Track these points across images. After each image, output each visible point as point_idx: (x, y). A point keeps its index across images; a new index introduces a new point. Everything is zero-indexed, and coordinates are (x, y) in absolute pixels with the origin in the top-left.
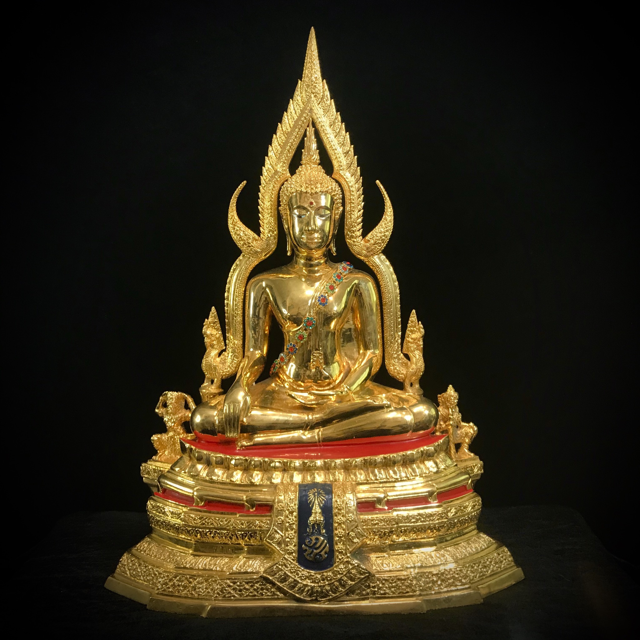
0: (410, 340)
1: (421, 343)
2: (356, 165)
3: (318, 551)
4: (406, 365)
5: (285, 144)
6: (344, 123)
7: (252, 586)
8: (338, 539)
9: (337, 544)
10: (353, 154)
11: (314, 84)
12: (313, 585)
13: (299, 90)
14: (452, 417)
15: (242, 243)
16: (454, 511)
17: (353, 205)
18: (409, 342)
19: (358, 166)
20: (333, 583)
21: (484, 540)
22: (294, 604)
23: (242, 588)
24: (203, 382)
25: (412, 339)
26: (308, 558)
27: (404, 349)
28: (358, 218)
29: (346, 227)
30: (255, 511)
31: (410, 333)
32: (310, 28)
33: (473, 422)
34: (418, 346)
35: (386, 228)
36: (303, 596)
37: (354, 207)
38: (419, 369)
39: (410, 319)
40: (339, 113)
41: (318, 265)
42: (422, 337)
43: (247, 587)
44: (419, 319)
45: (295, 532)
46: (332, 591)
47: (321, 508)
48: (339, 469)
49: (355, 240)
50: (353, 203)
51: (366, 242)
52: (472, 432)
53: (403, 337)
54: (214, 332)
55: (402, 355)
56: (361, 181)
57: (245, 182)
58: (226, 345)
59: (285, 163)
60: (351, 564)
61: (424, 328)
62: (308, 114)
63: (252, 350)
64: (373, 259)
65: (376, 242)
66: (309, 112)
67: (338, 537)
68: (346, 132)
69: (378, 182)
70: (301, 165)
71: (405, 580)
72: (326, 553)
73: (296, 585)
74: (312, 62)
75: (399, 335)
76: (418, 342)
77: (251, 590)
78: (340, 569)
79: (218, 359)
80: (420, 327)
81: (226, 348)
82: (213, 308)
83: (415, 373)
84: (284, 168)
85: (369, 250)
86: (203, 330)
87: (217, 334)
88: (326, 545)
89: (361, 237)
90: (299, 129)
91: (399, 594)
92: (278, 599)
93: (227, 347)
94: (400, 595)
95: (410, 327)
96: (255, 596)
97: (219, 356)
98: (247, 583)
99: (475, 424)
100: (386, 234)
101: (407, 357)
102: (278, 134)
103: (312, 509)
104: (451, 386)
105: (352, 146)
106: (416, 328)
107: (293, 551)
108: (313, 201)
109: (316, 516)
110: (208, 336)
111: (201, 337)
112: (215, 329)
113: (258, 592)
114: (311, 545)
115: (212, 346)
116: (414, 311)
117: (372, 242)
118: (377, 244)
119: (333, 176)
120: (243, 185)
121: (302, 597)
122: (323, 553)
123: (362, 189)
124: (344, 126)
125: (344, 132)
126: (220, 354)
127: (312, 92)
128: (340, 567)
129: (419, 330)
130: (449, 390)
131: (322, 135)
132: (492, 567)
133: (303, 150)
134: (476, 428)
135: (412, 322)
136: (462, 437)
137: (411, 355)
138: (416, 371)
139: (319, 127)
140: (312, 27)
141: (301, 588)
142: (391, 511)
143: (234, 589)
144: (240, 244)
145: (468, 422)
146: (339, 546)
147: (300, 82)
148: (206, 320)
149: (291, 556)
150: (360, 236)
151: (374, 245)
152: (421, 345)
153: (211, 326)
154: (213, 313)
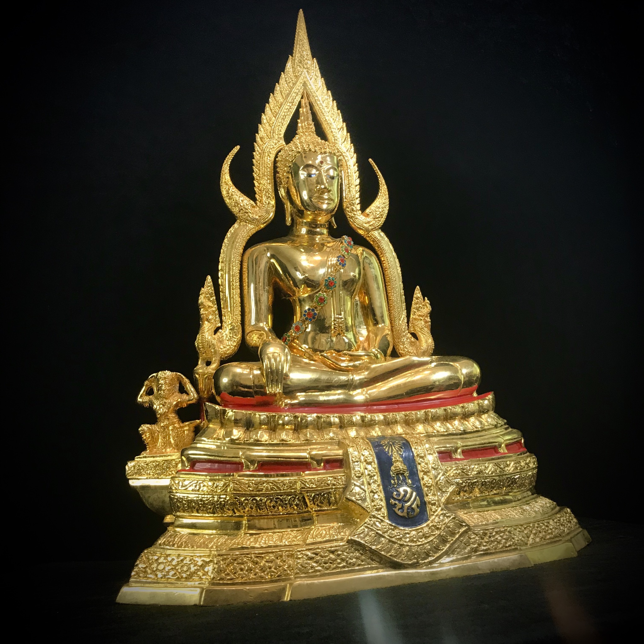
0: (416, 317)
1: (428, 319)
3: (409, 504)
4: (414, 345)
5: (279, 113)
6: (335, 101)
7: (339, 555)
8: (426, 489)
9: (427, 495)
10: (346, 131)
11: (306, 61)
12: (410, 544)
17: (351, 179)
18: (415, 319)
19: (351, 143)
20: (432, 541)
22: (392, 572)
23: (327, 558)
24: (197, 364)
26: (399, 513)
27: (411, 327)
28: (356, 192)
30: (323, 468)
31: (416, 311)
34: (426, 322)
35: (384, 204)
36: (402, 560)
39: (415, 296)
40: (329, 91)
41: (322, 233)
42: (429, 313)
43: (333, 556)
44: (424, 295)
45: (379, 486)
46: (433, 551)
47: (401, 456)
49: (355, 213)
51: (366, 217)
53: (408, 315)
54: (210, 304)
55: (409, 334)
56: (355, 157)
57: (238, 147)
58: (221, 322)
61: (431, 304)
62: (301, 87)
64: (374, 234)
65: (376, 216)
66: (303, 85)
67: (427, 487)
68: (338, 110)
69: (370, 160)
70: (298, 134)
72: (417, 505)
73: (392, 546)
74: (303, 40)
75: (405, 313)
76: (426, 319)
77: (339, 560)
79: (214, 337)
80: (426, 303)
81: (221, 326)
82: (209, 277)
85: (370, 223)
86: (200, 301)
87: (213, 307)
88: (416, 497)
89: (360, 212)
91: (500, 548)
93: (223, 324)
94: (503, 549)
95: (416, 304)
96: (344, 567)
97: (215, 334)
100: (384, 209)
101: (414, 335)
102: (271, 103)
103: (391, 459)
105: (345, 123)
107: (381, 507)
108: (323, 161)
109: (399, 465)
110: (204, 307)
112: (211, 301)
114: (400, 498)
116: (418, 287)
117: (372, 216)
118: (377, 218)
120: (237, 150)
122: (414, 506)
123: (357, 165)
124: (335, 103)
125: (336, 109)
126: (216, 331)
127: (304, 67)
128: (436, 521)
129: (426, 305)
131: (316, 108)
135: (417, 299)
137: (418, 333)
139: (313, 100)
140: (301, 10)
142: (468, 460)
144: (235, 210)
146: (430, 498)
147: (290, 57)
148: (202, 289)
149: (380, 512)
150: (359, 210)
151: (374, 219)
152: (429, 322)
153: (207, 297)
154: (209, 283)
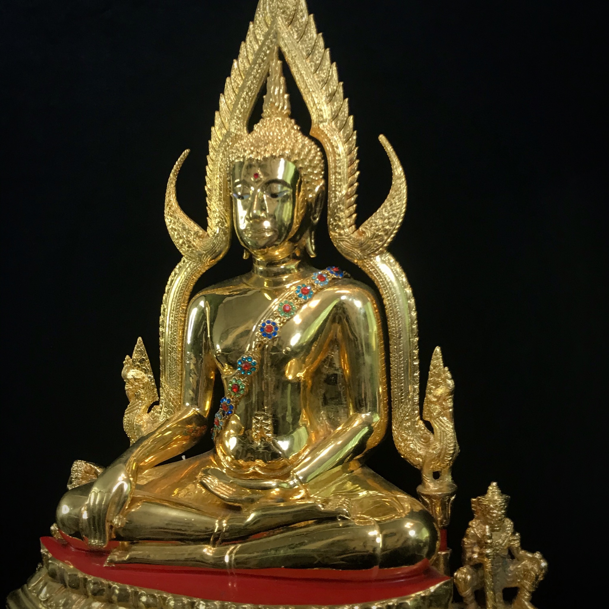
0: (432, 398)
1: (450, 403)
2: (347, 112)
4: (427, 443)
5: (241, 89)
6: (328, 49)
10: (342, 95)
13: (262, 6)
14: (489, 541)
15: (181, 241)
17: (340, 177)
18: (431, 401)
19: (350, 114)
25: (435, 397)
27: (425, 412)
28: (348, 196)
29: (329, 212)
31: (434, 387)
33: (542, 553)
35: (392, 211)
37: (341, 180)
39: (432, 363)
40: (321, 34)
41: (285, 272)
42: (451, 393)
44: (445, 363)
49: (342, 232)
50: (340, 174)
51: (361, 235)
52: (537, 569)
53: (422, 394)
54: (140, 374)
55: (421, 423)
56: (355, 137)
58: (159, 395)
59: (238, 118)
61: (453, 378)
62: (271, 41)
63: (187, 404)
64: (372, 263)
65: (374, 234)
66: (275, 37)
68: (332, 62)
69: (381, 137)
70: (263, 118)
75: (415, 389)
76: (445, 403)
79: (146, 417)
80: (447, 377)
81: (158, 400)
82: (140, 339)
83: (439, 457)
84: (239, 127)
85: (364, 247)
86: (123, 372)
87: (144, 378)
89: (353, 226)
90: (260, 66)
93: (161, 398)
95: (433, 376)
97: (149, 412)
99: (545, 557)
100: (391, 220)
101: (429, 426)
102: (232, 76)
104: (494, 484)
105: (341, 83)
106: (442, 379)
108: (259, 172)
110: (129, 380)
111: (121, 382)
112: (142, 370)
116: (438, 349)
117: (369, 234)
118: (376, 237)
119: (309, 134)
120: (184, 155)
123: (356, 150)
124: (328, 53)
125: (328, 63)
126: (150, 409)
127: (278, 7)
129: (446, 382)
131: (294, 70)
133: (264, 97)
135: (435, 367)
136: (517, 577)
137: (433, 424)
138: (440, 453)
139: (289, 58)
145: (533, 551)
148: (127, 357)
150: (351, 226)
151: (372, 239)
152: (450, 408)
153: (135, 366)
154: (138, 347)
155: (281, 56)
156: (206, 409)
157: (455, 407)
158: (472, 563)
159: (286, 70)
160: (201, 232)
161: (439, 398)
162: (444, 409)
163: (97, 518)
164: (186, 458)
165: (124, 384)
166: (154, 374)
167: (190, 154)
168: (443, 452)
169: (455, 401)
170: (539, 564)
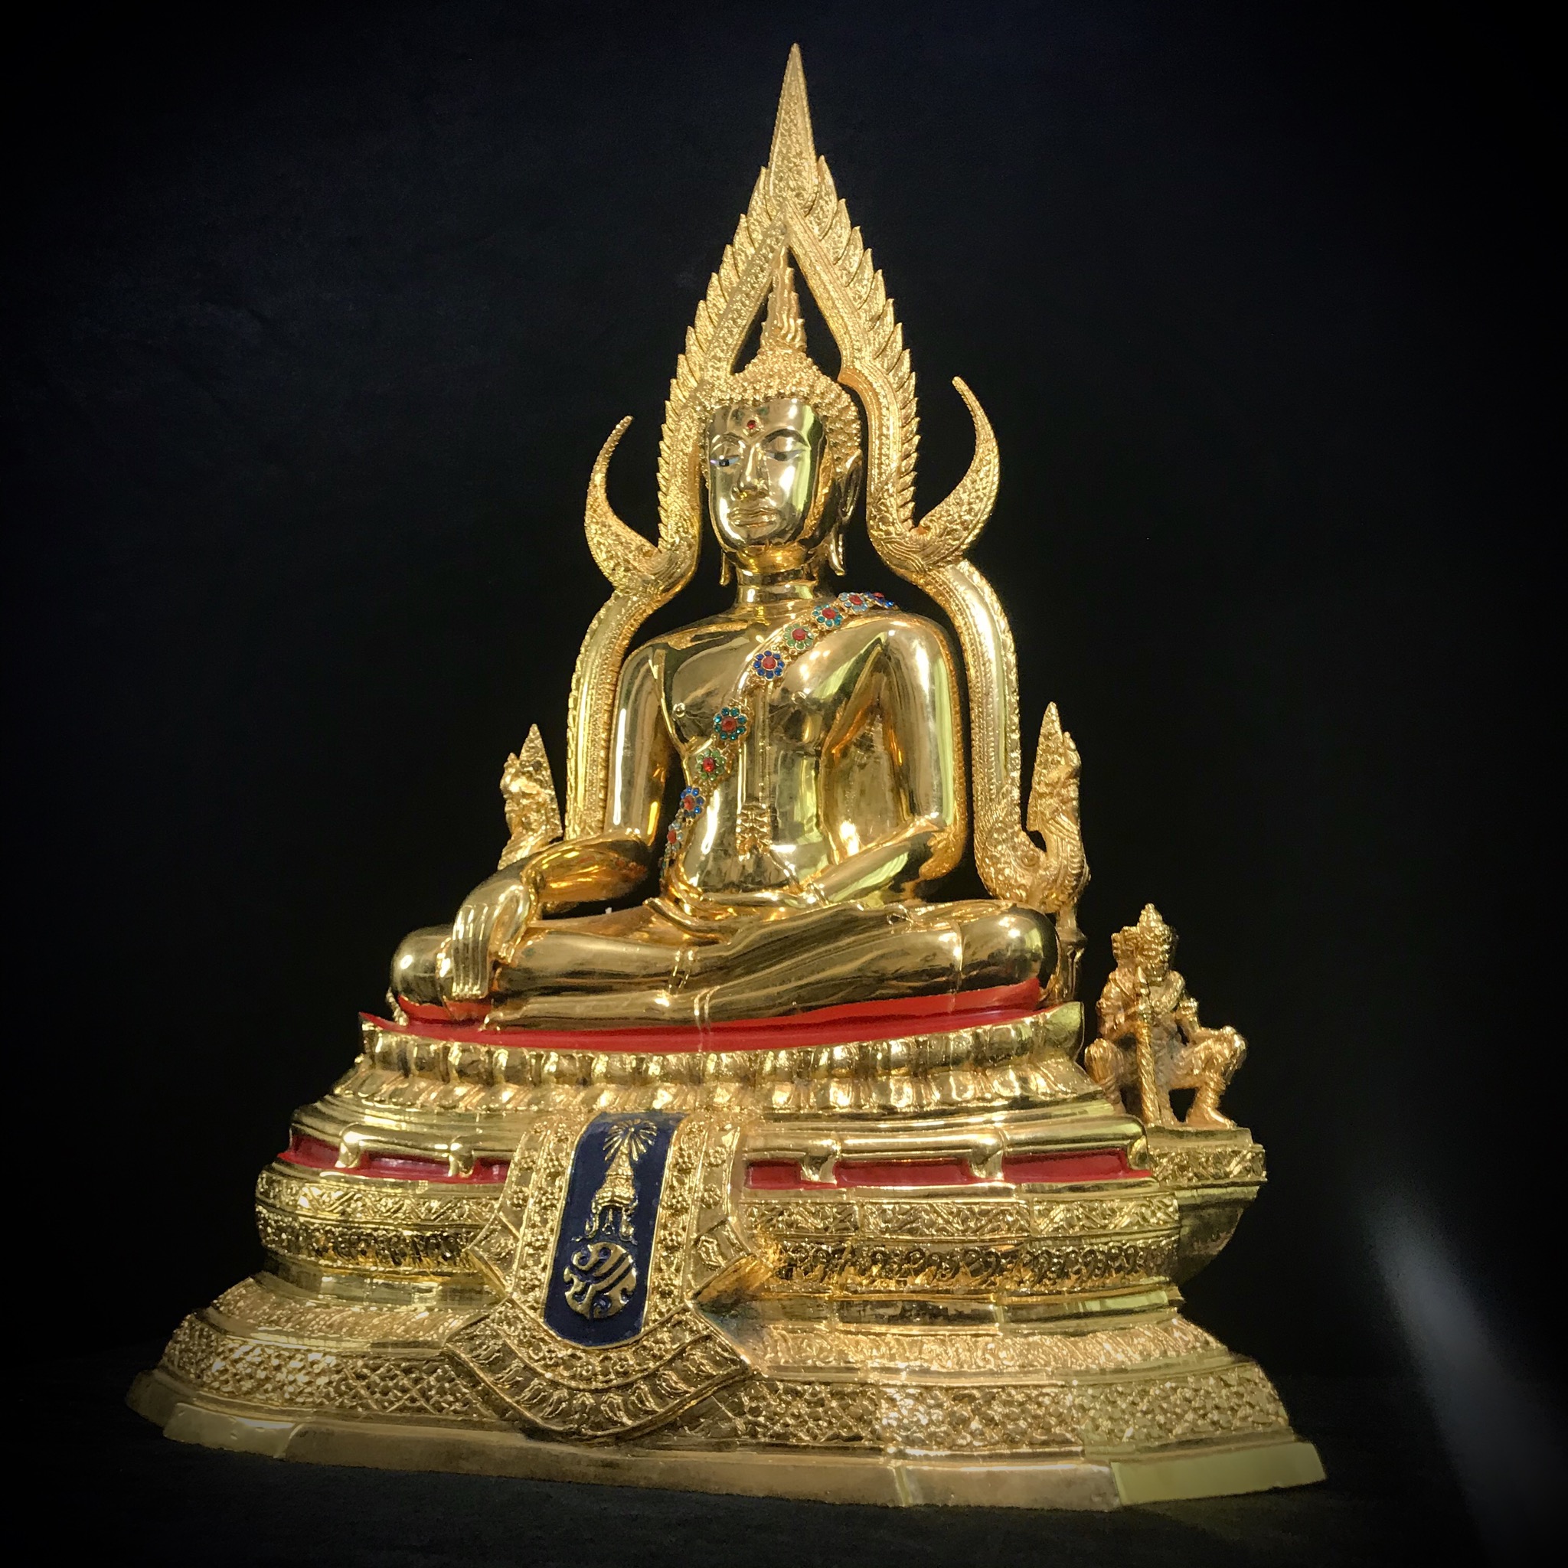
0: (1042, 789)
1: (1073, 792)
2: (900, 345)
3: (603, 1284)
4: (1032, 864)
5: (724, 316)
6: (869, 250)
7: (417, 1381)
8: (661, 1253)
9: (658, 1270)
10: (892, 319)
11: (796, 169)
12: (573, 1384)
14: (1144, 992)
15: (612, 564)
16: (1061, 1216)
17: (887, 442)
18: (1042, 795)
19: (904, 349)
20: (631, 1384)
21: (1187, 1336)
22: (518, 1440)
23: (391, 1384)
25: (1048, 785)
26: (573, 1305)
27: (1031, 817)
28: (901, 474)
29: (870, 498)
30: (471, 1177)
31: (1044, 771)
32: (790, 46)
35: (976, 492)
36: (542, 1418)
37: (889, 448)
38: (1066, 867)
39: (1042, 731)
40: (857, 228)
42: (1075, 775)
43: (405, 1382)
44: (1065, 726)
45: (552, 1232)
46: (628, 1413)
47: (632, 1163)
48: (730, 1080)
49: (891, 529)
50: (887, 437)
51: (923, 532)
52: (1227, 1052)
53: (1026, 785)
54: (532, 788)
55: (1023, 835)
56: (912, 383)
57: (628, 419)
60: (691, 1331)
61: (1080, 749)
62: (777, 239)
64: (940, 576)
65: (946, 529)
66: (783, 234)
67: (666, 1248)
68: (875, 270)
69: (958, 383)
70: (761, 354)
71: (853, 1395)
72: (624, 1293)
73: (529, 1380)
74: (792, 121)
75: (1013, 779)
76: (1063, 791)
77: (414, 1393)
78: (657, 1342)
80: (1068, 749)
82: (534, 728)
83: (1055, 881)
85: (928, 551)
86: (502, 781)
87: (538, 794)
88: (628, 1270)
89: (910, 522)
91: (828, 1439)
92: (480, 1426)
94: (833, 1444)
95: (1045, 752)
96: (421, 1409)
98: (407, 1371)
99: (1240, 1031)
101: (1038, 840)
102: (709, 298)
103: (607, 1166)
104: (1150, 906)
105: (891, 301)
106: (1060, 755)
107: (537, 1283)
108: (757, 419)
109: (619, 1187)
110: (512, 795)
111: (497, 799)
112: (536, 780)
113: (428, 1400)
114: (587, 1267)
115: (527, 826)
116: (1052, 706)
117: (936, 530)
118: (949, 534)
119: (839, 379)
120: (623, 425)
121: (539, 1421)
122: (615, 1293)
123: (914, 403)
124: (869, 256)
125: (869, 271)
128: (659, 1336)
129: (1066, 756)
130: (1143, 918)
131: (812, 283)
132: (1190, 1416)
133: (764, 324)
134: (1239, 1043)
135: (1047, 737)
136: (1193, 1066)
137: (1045, 833)
139: (805, 264)
140: (795, 45)
141: (539, 1391)
142: (844, 1190)
143: (368, 1387)
144: (605, 566)
145: (1218, 1026)
146: (667, 1277)
147: (763, 171)
148: (512, 756)
149: (529, 1297)
150: (906, 520)
151: (941, 537)
152: (1073, 799)
153: (523, 773)
154: (532, 741)
155: (792, 260)
156: (650, 832)
157: (1082, 797)
158: (1115, 1036)
159: (800, 283)
160: (648, 546)
161: (1052, 785)
162: (1064, 802)
163: (470, 946)
164: (613, 911)
165: (504, 802)
166: (556, 790)
167: (632, 423)
168: (1062, 872)
169: (1082, 789)
170: (1231, 1042)
